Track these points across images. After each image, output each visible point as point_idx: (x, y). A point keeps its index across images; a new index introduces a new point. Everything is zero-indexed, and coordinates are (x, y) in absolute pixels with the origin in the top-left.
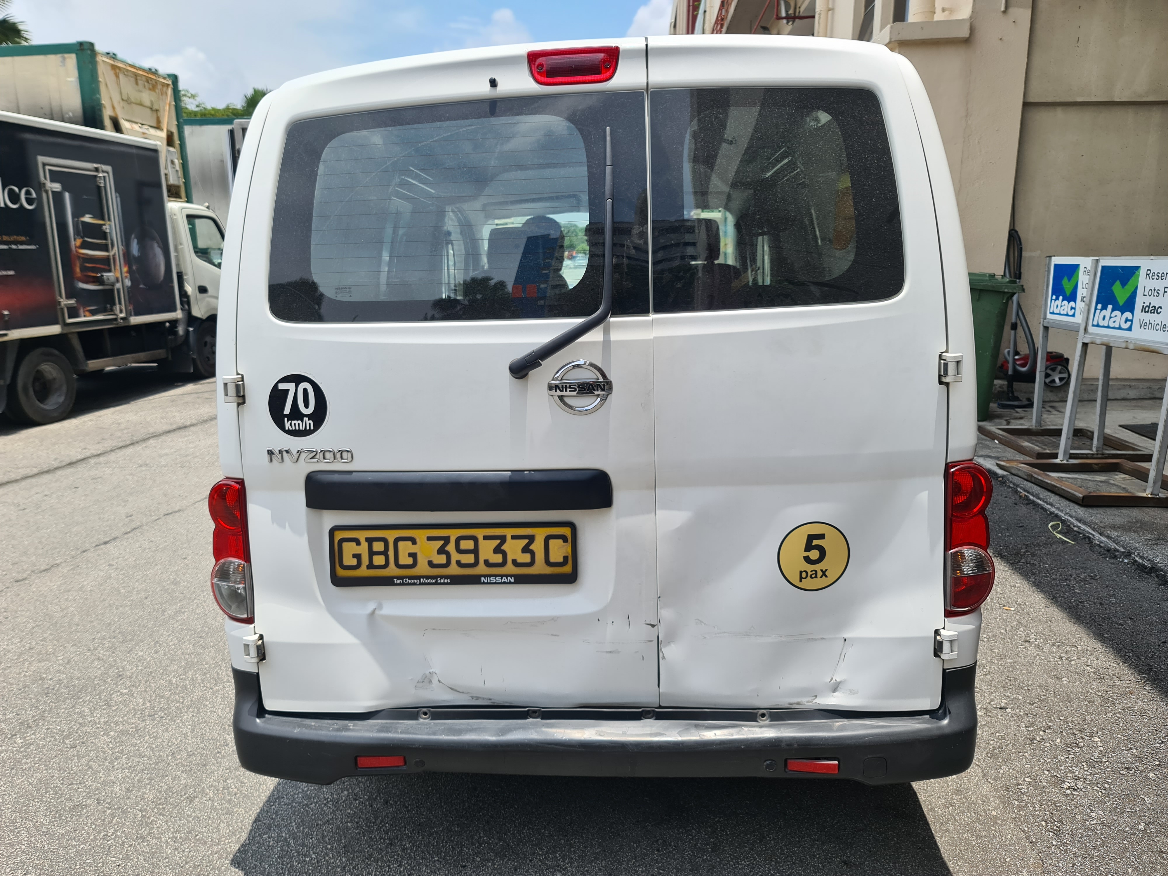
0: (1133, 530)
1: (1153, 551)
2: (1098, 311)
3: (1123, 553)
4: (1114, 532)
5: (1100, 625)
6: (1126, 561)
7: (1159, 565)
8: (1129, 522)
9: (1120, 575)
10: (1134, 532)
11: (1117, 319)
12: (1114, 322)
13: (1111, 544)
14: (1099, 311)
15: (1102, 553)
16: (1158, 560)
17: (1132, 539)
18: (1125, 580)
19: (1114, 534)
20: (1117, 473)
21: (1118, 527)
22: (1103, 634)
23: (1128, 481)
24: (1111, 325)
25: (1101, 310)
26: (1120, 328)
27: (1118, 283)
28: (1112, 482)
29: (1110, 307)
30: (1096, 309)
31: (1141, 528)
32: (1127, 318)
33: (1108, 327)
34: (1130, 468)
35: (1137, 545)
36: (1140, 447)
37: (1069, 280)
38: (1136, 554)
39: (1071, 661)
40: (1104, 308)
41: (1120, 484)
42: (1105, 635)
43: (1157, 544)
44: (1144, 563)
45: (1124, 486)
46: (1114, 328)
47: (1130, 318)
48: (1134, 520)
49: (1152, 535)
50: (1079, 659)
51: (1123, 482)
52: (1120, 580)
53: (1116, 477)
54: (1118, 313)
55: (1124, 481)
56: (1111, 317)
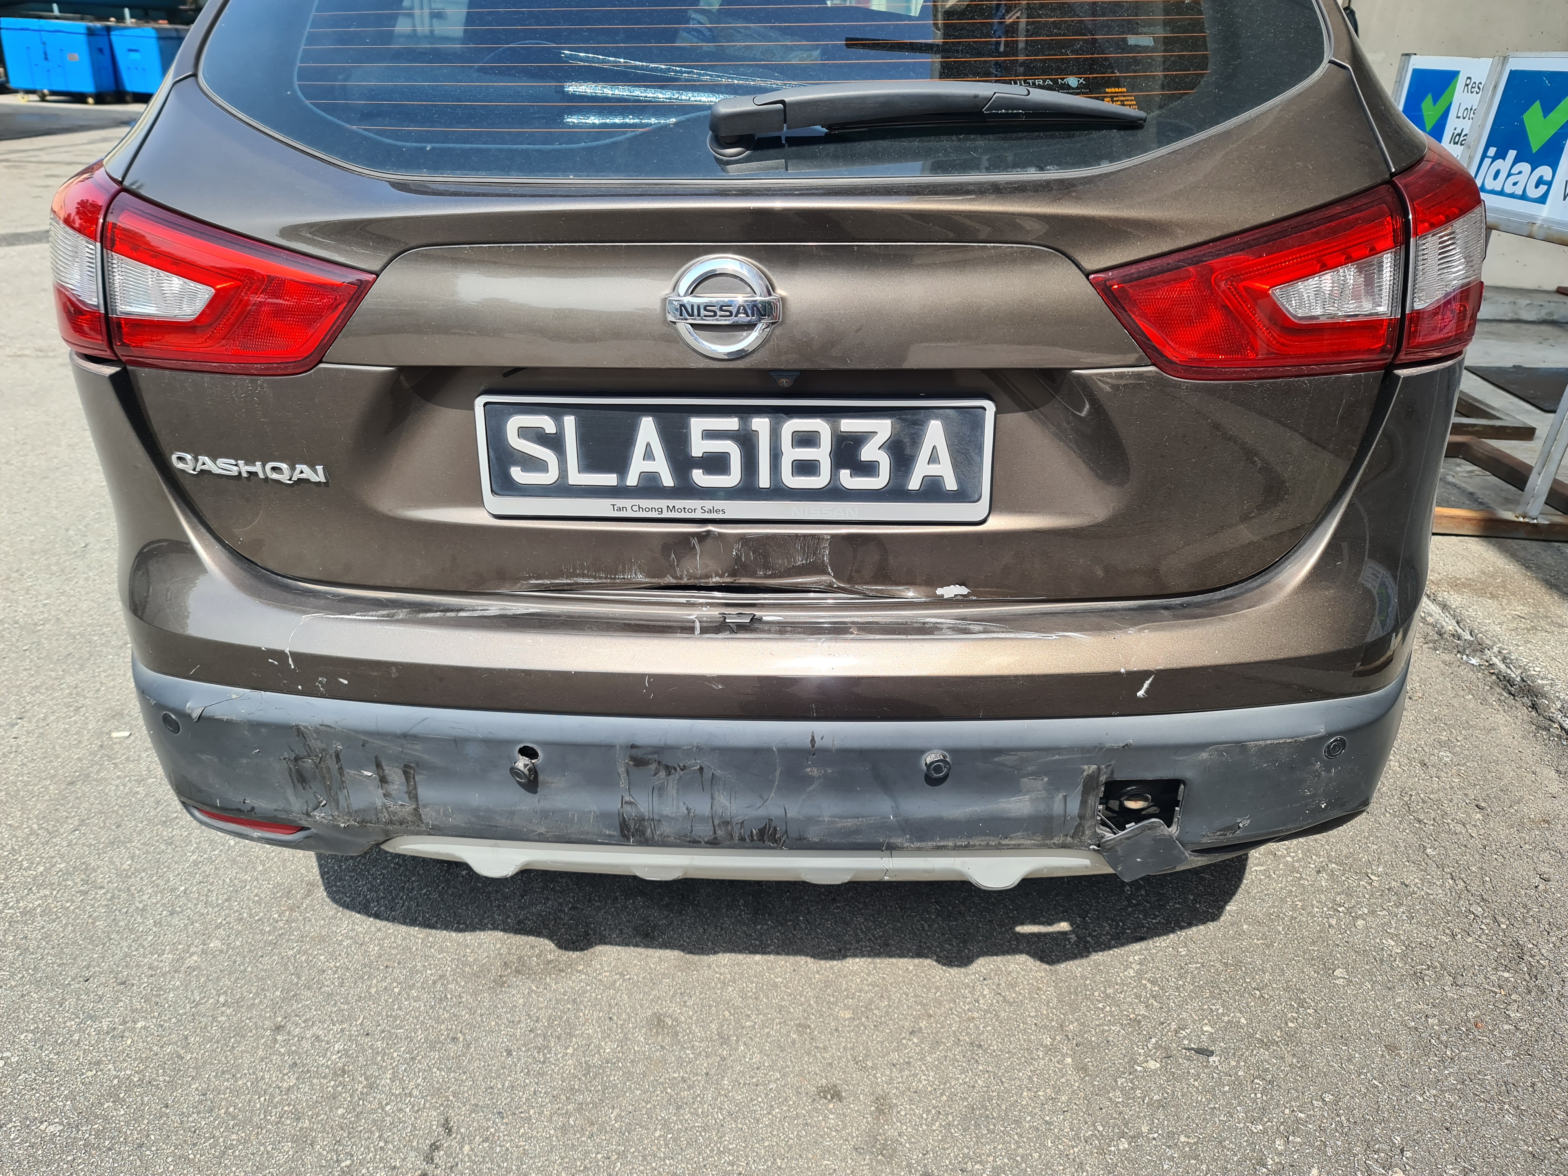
0: (1491, 593)
1: (1529, 645)
2: (1487, 161)
3: (1471, 643)
4: (1456, 596)
5: (1420, 821)
6: (1474, 661)
7: (1540, 682)
8: (1484, 573)
9: (1461, 693)
10: (1493, 596)
11: (1522, 179)
12: (1515, 184)
13: (1447, 619)
14: (1490, 160)
15: (1429, 638)
16: (1537, 669)
17: (1490, 615)
18: (1471, 706)
19: (1455, 600)
20: (1458, 461)
21: (1463, 584)
22: (1425, 848)
23: (1478, 479)
24: (1509, 189)
25: (1494, 159)
26: (1524, 197)
27: (1537, 105)
28: (1450, 479)
29: (1512, 154)
30: (1484, 156)
31: (1505, 587)
32: (1541, 177)
33: (1501, 193)
34: (1483, 454)
35: (1497, 628)
36: (1498, 410)
37: (1435, 101)
38: (1495, 649)
39: (1356, 918)
40: (1501, 155)
41: (1463, 485)
42: (1429, 851)
43: (1534, 628)
44: (1509, 671)
45: (1471, 490)
46: (1512, 196)
47: (1548, 177)
48: (1491, 569)
49: (1524, 605)
50: (1373, 912)
51: (1469, 480)
52: (1460, 704)
53: (1458, 469)
54: (1525, 167)
55: (1470, 477)
56: (1509, 175)
